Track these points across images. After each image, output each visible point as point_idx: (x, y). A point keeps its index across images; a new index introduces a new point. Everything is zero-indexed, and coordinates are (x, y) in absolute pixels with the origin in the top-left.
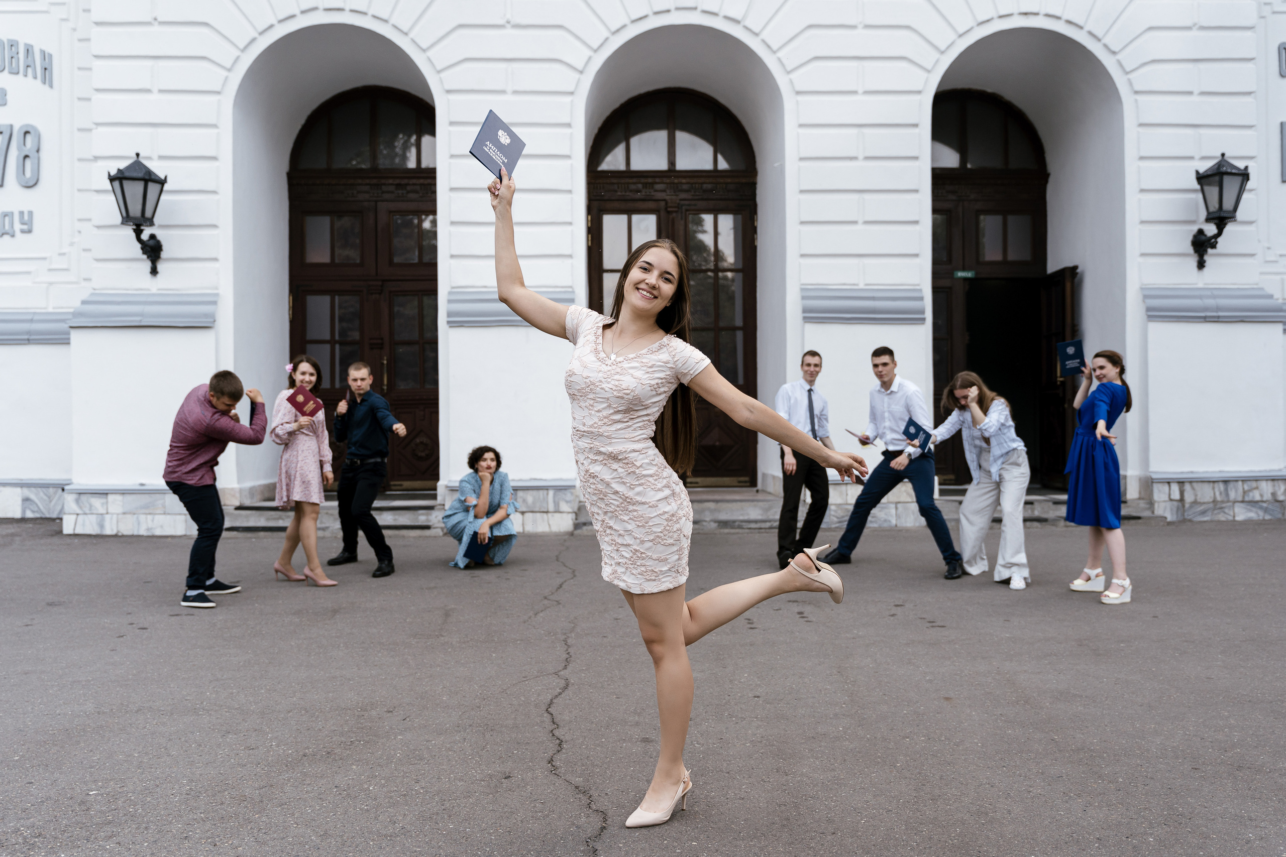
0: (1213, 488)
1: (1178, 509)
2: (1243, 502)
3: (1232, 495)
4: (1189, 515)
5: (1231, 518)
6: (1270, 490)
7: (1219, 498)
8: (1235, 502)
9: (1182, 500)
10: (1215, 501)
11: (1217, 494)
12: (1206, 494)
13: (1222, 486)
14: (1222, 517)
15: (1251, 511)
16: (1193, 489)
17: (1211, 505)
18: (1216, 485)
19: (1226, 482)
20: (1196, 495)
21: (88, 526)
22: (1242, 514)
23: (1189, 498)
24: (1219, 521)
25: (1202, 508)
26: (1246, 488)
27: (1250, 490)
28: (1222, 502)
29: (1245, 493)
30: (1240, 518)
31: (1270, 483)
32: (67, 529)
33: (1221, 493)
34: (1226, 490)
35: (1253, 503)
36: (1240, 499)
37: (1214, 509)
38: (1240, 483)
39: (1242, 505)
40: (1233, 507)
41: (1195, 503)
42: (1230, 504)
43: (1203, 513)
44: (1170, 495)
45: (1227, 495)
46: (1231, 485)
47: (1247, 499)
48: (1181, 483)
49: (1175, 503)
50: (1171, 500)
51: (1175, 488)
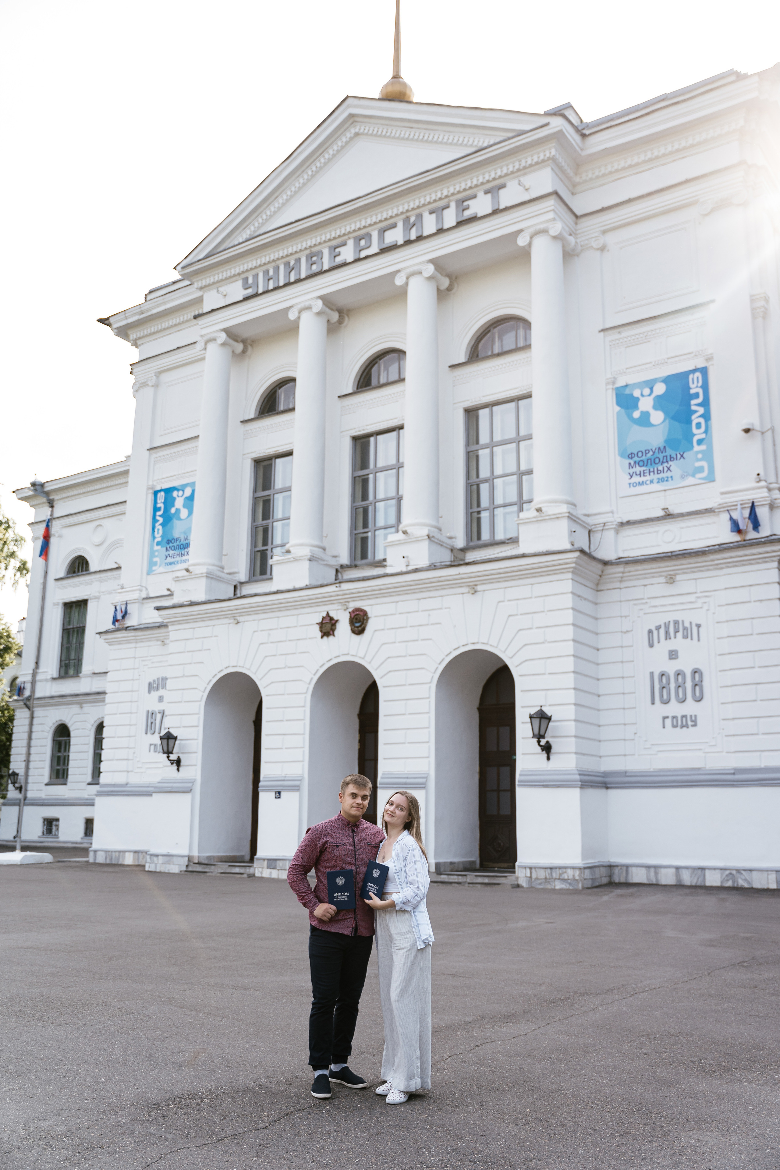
0: (545, 872)
1: (529, 881)
2: (559, 879)
3: (554, 875)
4: (534, 885)
5: (553, 887)
6: (572, 874)
7: (548, 877)
8: (555, 879)
9: (531, 877)
10: (546, 878)
11: (547, 874)
12: (542, 874)
13: (549, 871)
14: (549, 887)
15: (563, 884)
16: (536, 871)
17: (544, 880)
18: (546, 870)
19: (551, 869)
20: (537, 875)
21: (152, 869)
22: (558, 885)
23: (534, 876)
24: (548, 889)
25: (539, 881)
26: (561, 872)
27: (563, 873)
28: (550, 879)
29: (560, 875)
30: (557, 887)
31: (572, 870)
32: (147, 869)
33: (549, 874)
34: (551, 873)
35: (564, 880)
36: (558, 877)
37: (546, 882)
38: (558, 870)
39: (559, 881)
40: (554, 881)
41: (537, 879)
42: (553, 880)
43: (540, 884)
44: (526, 874)
45: (552, 875)
46: (554, 870)
47: (561, 878)
48: (531, 868)
49: (528, 879)
50: (526, 877)
51: (528, 870)
